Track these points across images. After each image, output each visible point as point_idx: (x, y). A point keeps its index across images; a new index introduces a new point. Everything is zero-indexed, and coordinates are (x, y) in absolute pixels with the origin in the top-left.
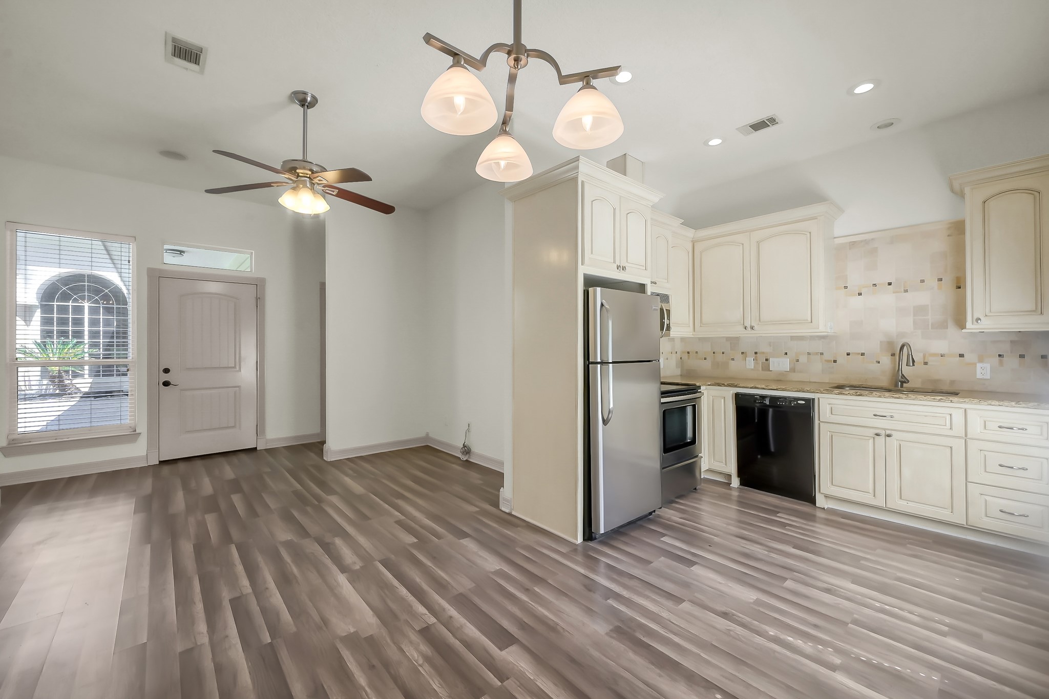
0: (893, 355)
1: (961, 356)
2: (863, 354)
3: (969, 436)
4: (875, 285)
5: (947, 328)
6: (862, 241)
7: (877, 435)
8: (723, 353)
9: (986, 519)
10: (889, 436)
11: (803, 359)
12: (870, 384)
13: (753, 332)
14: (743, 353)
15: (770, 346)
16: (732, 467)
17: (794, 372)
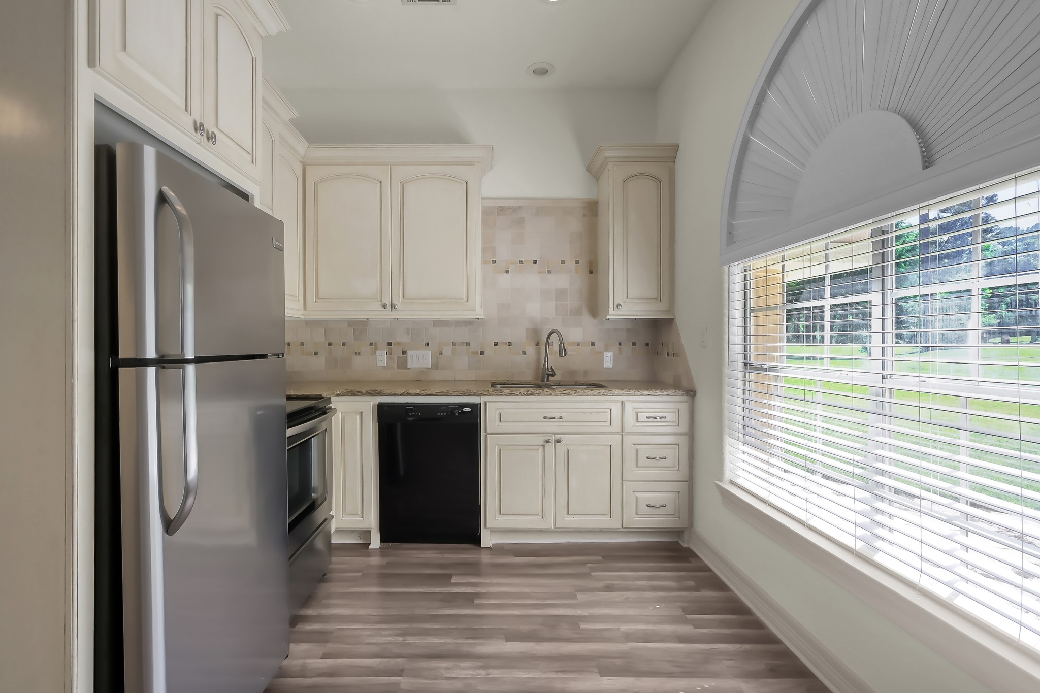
0: (538, 344)
1: (592, 344)
2: (510, 344)
3: (625, 431)
4: (521, 262)
5: (582, 315)
6: (510, 208)
7: (548, 442)
8: (344, 344)
9: (637, 518)
10: (559, 441)
11: (447, 351)
12: (517, 379)
13: (394, 312)
14: (371, 344)
15: (408, 334)
16: (371, 520)
17: (437, 368)
